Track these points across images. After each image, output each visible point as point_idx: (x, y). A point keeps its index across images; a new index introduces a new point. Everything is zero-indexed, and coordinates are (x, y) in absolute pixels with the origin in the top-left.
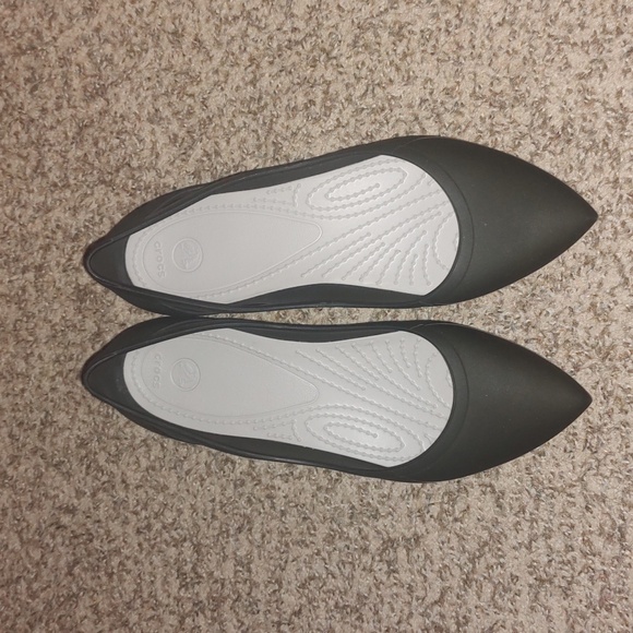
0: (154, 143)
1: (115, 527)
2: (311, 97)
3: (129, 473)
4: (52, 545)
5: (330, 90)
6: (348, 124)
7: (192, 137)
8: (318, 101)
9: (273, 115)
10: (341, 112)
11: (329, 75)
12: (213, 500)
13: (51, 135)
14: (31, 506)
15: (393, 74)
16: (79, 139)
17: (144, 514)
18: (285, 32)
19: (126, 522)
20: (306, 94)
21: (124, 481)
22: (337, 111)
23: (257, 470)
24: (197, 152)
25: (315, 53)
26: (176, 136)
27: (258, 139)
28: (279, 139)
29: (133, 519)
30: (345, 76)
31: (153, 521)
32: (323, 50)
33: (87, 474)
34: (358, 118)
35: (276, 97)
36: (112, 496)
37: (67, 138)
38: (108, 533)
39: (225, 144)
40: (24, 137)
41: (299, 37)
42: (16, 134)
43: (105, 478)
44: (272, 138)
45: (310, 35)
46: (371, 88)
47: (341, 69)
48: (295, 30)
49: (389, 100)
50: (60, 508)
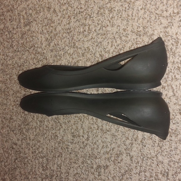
0: (42, 40)
1: (27, 150)
2: (85, 29)
4: (11, 153)
5: (90, 27)
6: (94, 38)
7: (52, 39)
8: (87, 30)
9: (74, 34)
10: (93, 34)
11: (90, 23)
12: (52, 147)
13: (15, 36)
14: (6, 141)
15: (108, 24)
16: (22, 38)
17: (34, 148)
18: (78, 9)
19: (29, 150)
20: (83, 28)
22: (92, 34)
23: (64, 140)
24: (52, 44)
25: (86, 16)
26: (47, 38)
27: (70, 41)
28: (75, 41)
29: (31, 149)
30: (94, 23)
31: (36, 150)
32: (89, 15)
33: (20, 135)
34: (98, 37)
35: (75, 29)
36: (26, 142)
37: (19, 37)
38: (25, 152)
39: (60, 42)
40: (8, 36)
41: (82, 10)
42: (6, 35)
43: (25, 136)
44: (73, 41)
45: (85, 10)
46: (102, 27)
47: (93, 21)
48: (81, 8)
49: (107, 32)
50: (13, 143)
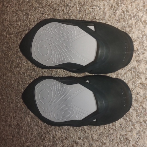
0: (104, 9)
3: (94, 135)
7: (118, 5)
13: (72, 9)
14: (66, 138)
16: (80, 10)
21: (92, 138)
24: (118, 12)
26: (112, 5)
33: (81, 132)
36: (88, 142)
37: (77, 10)
40: (65, 11)
42: (63, 10)
43: (86, 135)
50: (74, 141)
